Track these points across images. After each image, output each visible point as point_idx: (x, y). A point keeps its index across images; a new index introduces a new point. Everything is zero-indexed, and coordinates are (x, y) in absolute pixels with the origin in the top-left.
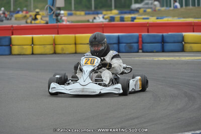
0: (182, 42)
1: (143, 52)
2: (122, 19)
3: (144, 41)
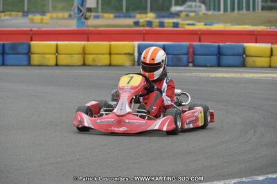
0: (242, 55)
1: (194, 66)
2: (162, 25)
3: (196, 53)
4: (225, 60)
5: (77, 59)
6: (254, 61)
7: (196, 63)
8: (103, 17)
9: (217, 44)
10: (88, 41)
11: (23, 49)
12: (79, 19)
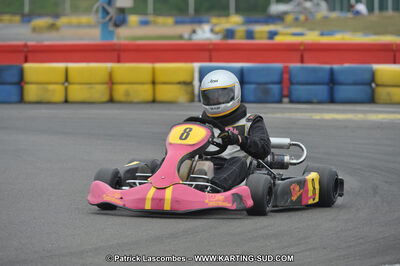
0: (370, 84)
1: (292, 102)
2: (250, 35)
3: (294, 81)
4: (342, 91)
5: (100, 92)
6: (389, 94)
7: (294, 97)
8: (155, 23)
9: (328, 66)
10: (119, 61)
11: (12, 76)
12: (104, 26)
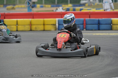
0: (111, 24)
1: (86, 30)
3: (87, 23)
4: (102, 27)
5: (27, 28)
6: (116, 27)
7: (87, 28)
8: (45, 7)
9: (98, 19)
10: (33, 18)
12: (29, 7)
